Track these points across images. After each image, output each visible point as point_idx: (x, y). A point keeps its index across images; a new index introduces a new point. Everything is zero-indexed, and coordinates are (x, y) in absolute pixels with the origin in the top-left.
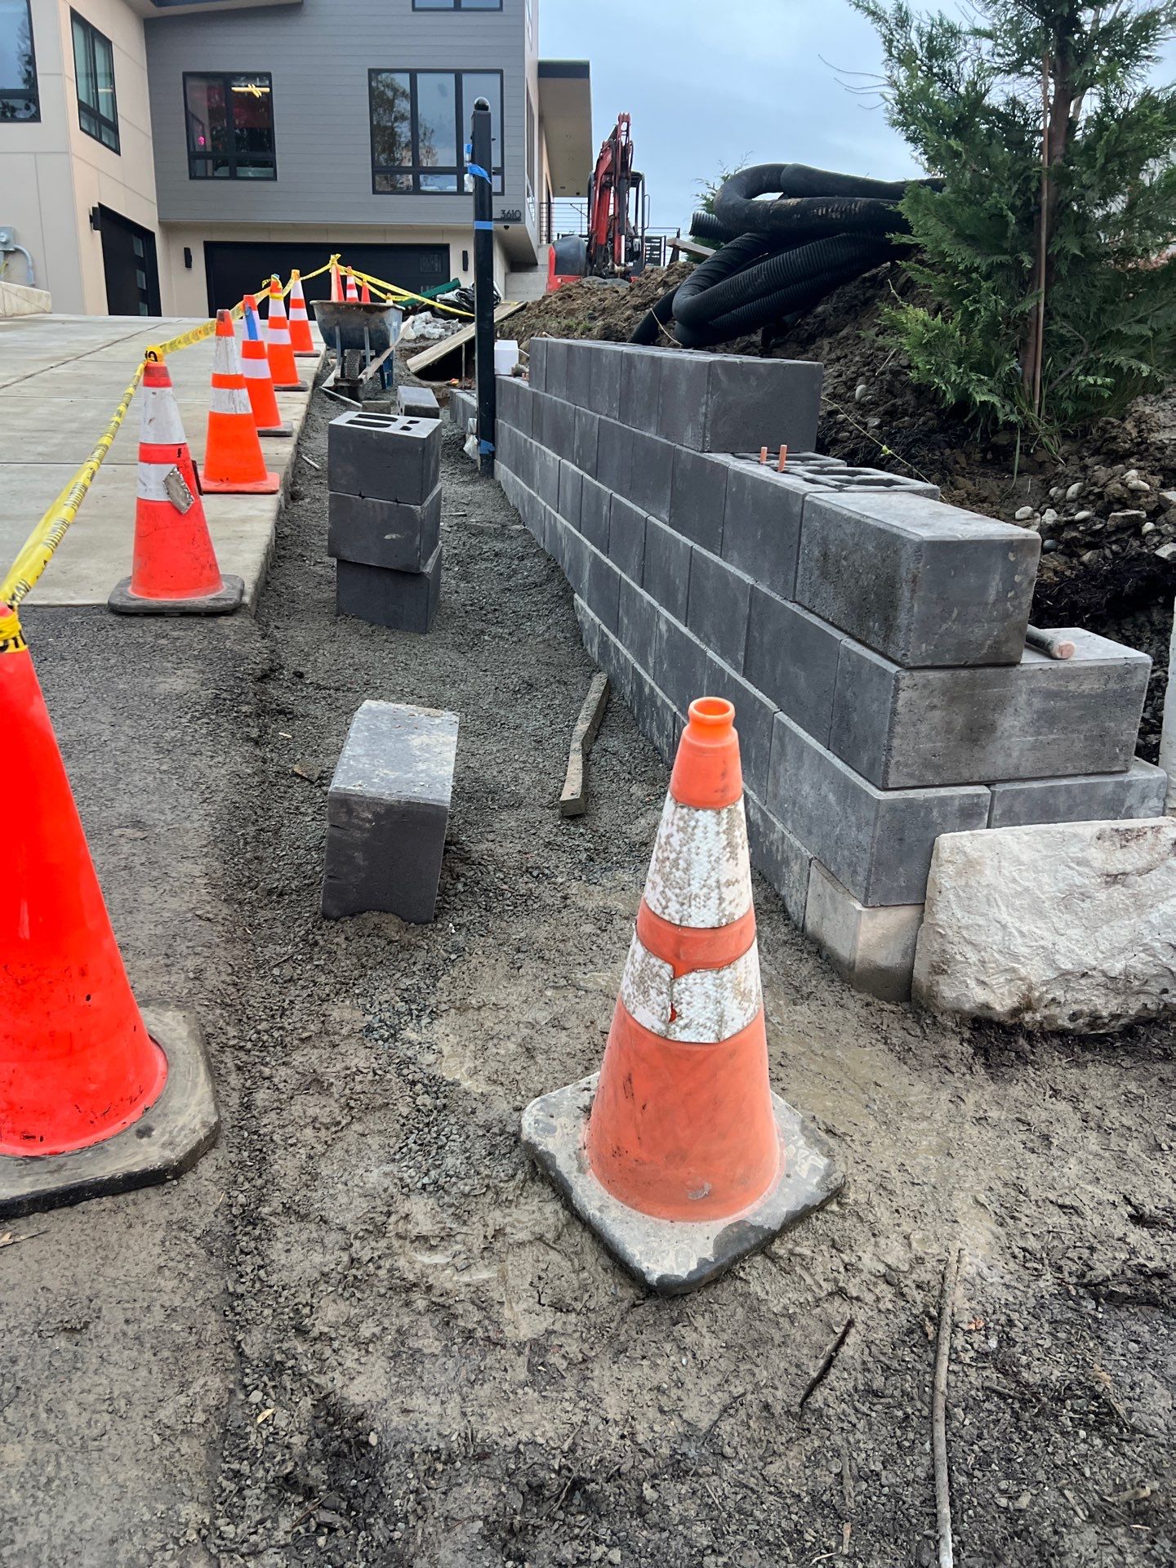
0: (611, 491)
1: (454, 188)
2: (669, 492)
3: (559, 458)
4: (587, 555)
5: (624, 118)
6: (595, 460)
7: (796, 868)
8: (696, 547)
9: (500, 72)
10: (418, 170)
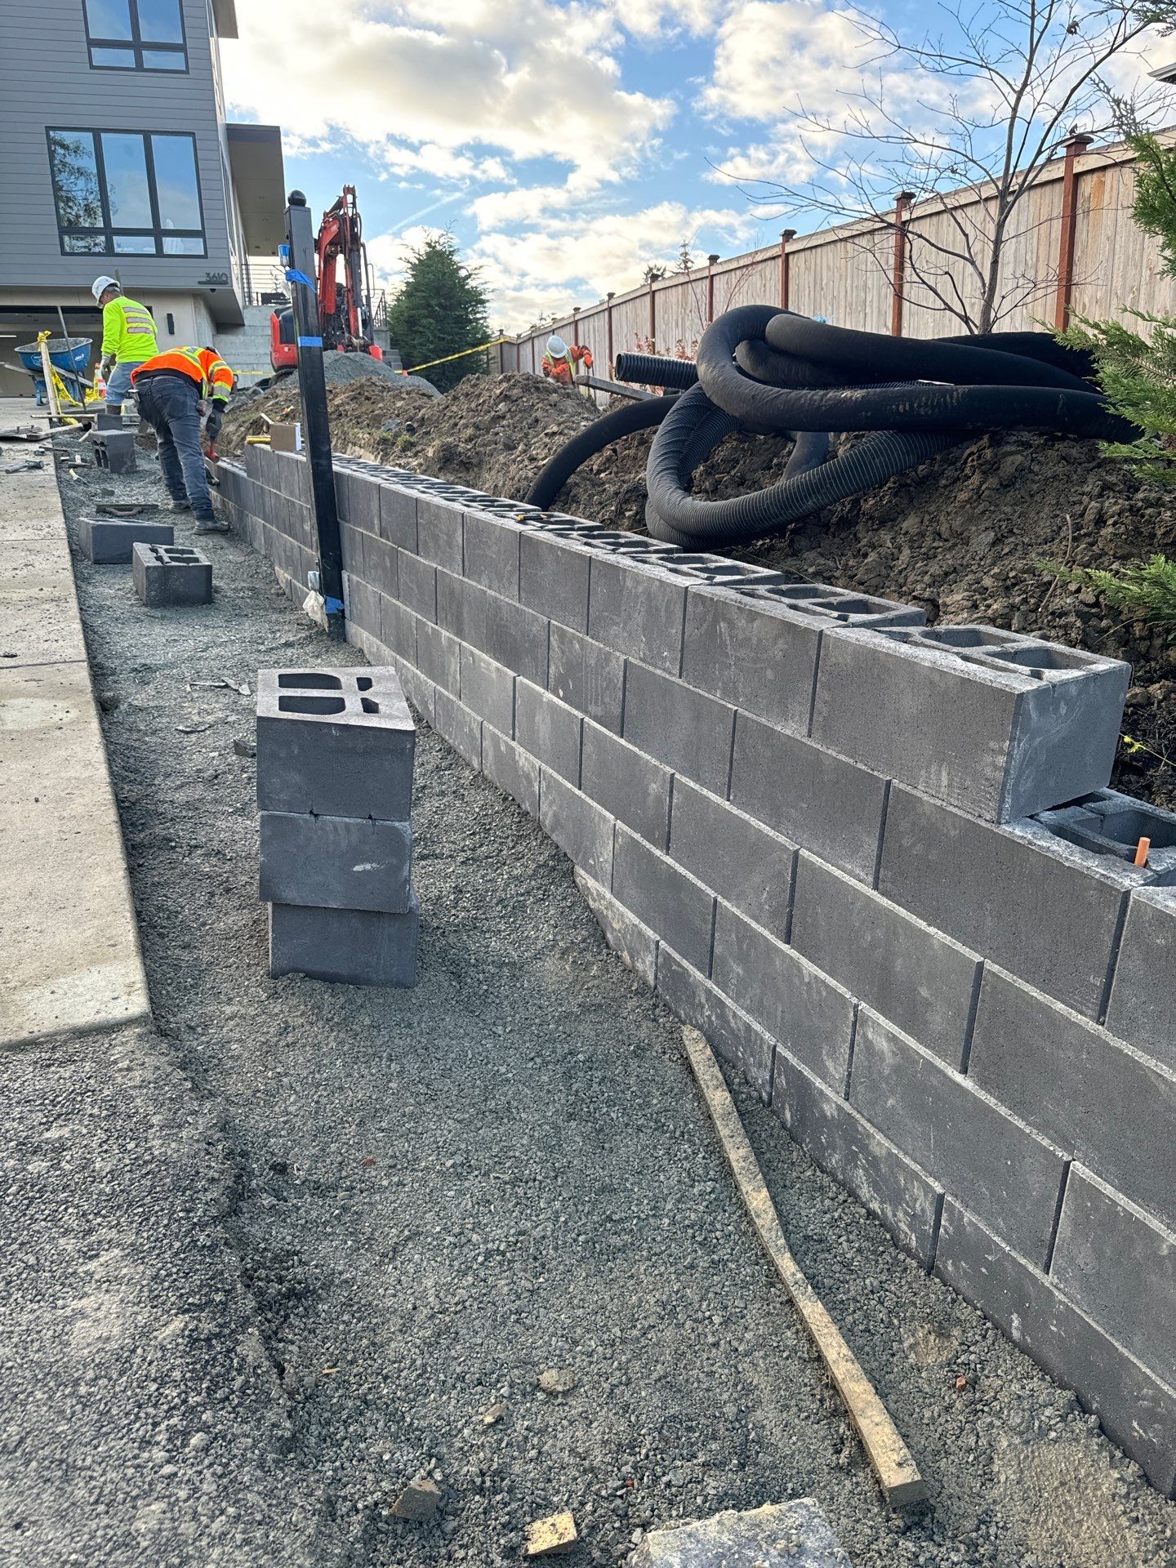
0: (669, 770)
1: (153, 251)
2: (871, 840)
3: (512, 674)
4: (606, 829)
5: (349, 190)
6: (615, 710)
8: (999, 970)
9: (192, 134)
10: (110, 232)
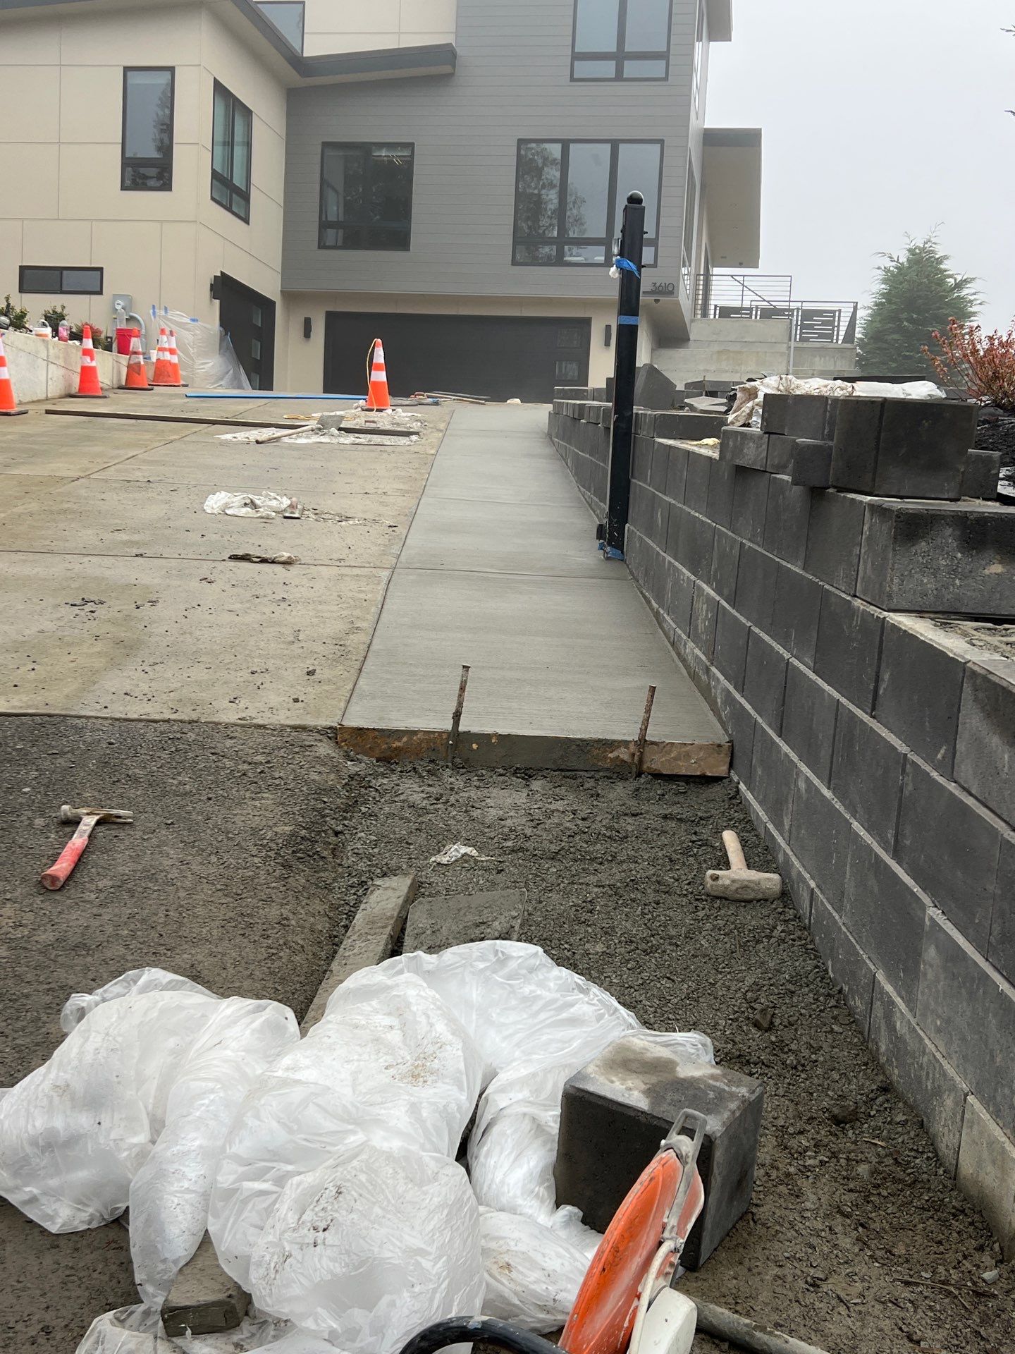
1: (602, 260)
2: (815, 635)
6: (734, 585)
7: (949, 1102)
8: (843, 700)
9: (661, 142)
10: (563, 240)
